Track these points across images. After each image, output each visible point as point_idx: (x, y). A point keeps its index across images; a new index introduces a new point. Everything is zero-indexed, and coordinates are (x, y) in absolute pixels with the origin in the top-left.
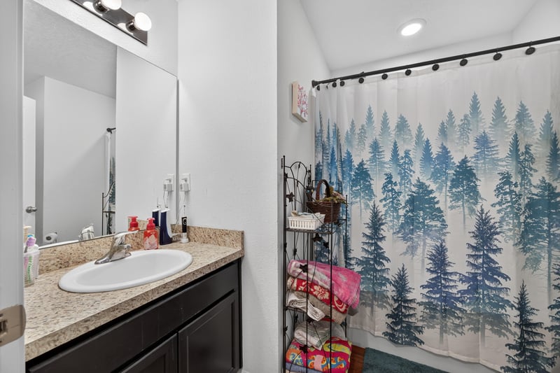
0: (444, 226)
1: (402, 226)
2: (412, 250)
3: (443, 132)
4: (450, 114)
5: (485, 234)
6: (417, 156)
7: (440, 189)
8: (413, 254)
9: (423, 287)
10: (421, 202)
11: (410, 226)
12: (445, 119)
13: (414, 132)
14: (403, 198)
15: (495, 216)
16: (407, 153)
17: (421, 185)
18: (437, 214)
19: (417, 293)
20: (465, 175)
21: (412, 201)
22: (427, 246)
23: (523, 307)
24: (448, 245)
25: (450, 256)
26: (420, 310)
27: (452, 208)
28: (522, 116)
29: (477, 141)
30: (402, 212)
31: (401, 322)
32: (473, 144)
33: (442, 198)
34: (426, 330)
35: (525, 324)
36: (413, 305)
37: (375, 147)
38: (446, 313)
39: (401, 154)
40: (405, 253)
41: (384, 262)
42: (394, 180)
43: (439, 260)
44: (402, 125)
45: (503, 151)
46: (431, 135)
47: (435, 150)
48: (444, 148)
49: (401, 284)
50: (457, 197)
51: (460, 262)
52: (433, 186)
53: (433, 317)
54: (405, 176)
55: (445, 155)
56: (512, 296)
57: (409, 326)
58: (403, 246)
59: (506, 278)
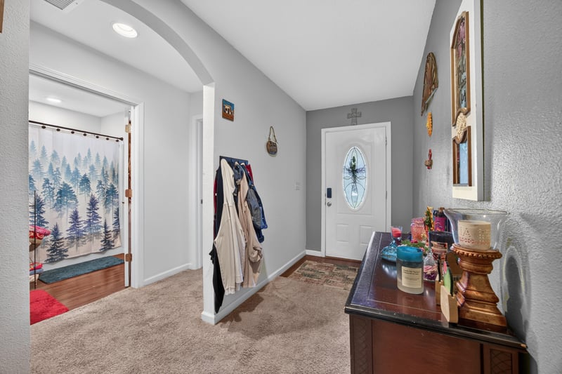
0: (77, 202)
1: (55, 205)
2: (61, 215)
3: (76, 162)
4: (79, 154)
5: (93, 203)
6: (63, 171)
7: (75, 186)
8: (61, 217)
9: (67, 231)
10: (65, 193)
11: (59, 204)
12: (77, 156)
13: (61, 160)
14: (56, 191)
15: (96, 196)
16: (57, 169)
17: (65, 185)
18: (74, 197)
19: (64, 233)
20: (86, 181)
21: (60, 192)
22: (68, 212)
23: (105, 227)
24: (78, 210)
25: (80, 215)
26: (66, 242)
27: (80, 194)
28: (105, 161)
29: (90, 167)
30: (55, 198)
31: (57, 250)
32: (88, 168)
33: (76, 190)
34: (69, 250)
35: (106, 232)
36: (62, 241)
37: (37, 164)
38: (78, 238)
39: (55, 169)
40: (58, 217)
41: (45, 224)
42: (50, 182)
43: (75, 217)
44: (55, 156)
45: (99, 173)
46: (70, 162)
47: (72, 169)
48: (76, 169)
49: (56, 232)
50: (82, 190)
51: (84, 216)
52: (71, 185)
53: (73, 242)
54: (56, 180)
55: (77, 172)
56: (102, 224)
57: (61, 251)
58: (56, 214)
59: (100, 218)
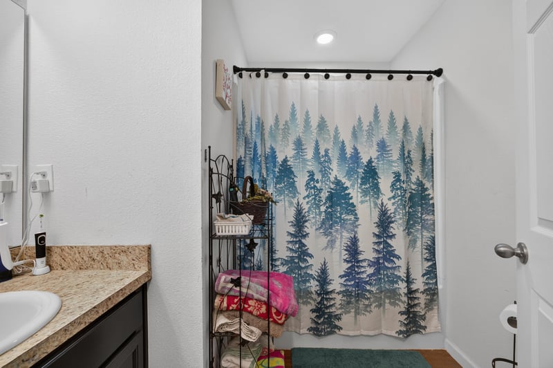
0: (357, 219)
1: (323, 223)
2: (331, 244)
3: (355, 135)
4: (360, 119)
5: (384, 222)
6: (334, 155)
7: (353, 185)
8: (332, 248)
9: (341, 277)
10: (338, 197)
11: (329, 223)
12: (356, 123)
13: (332, 133)
14: (324, 195)
15: (391, 207)
16: (326, 151)
17: (338, 182)
18: (351, 209)
19: (336, 284)
20: (371, 174)
21: (330, 197)
22: (343, 238)
23: (409, 281)
24: (359, 236)
25: (362, 246)
26: (338, 299)
27: (362, 202)
28: (406, 127)
29: (378, 144)
30: (323, 208)
31: (324, 313)
32: (375, 147)
33: (355, 194)
34: (344, 317)
35: (410, 292)
36: (333, 296)
37: (299, 144)
38: (359, 296)
39: (322, 153)
40: (326, 248)
41: (308, 258)
42: (316, 177)
43: (353, 250)
44: (322, 125)
45: (395, 155)
46: (345, 136)
47: (349, 151)
48: (355, 149)
49: (323, 278)
50: (365, 193)
51: (368, 251)
52: (348, 184)
53: (349, 303)
54: (325, 172)
55: (356, 155)
56: (402, 273)
57: (330, 315)
58: (324, 240)
59: (399, 258)
